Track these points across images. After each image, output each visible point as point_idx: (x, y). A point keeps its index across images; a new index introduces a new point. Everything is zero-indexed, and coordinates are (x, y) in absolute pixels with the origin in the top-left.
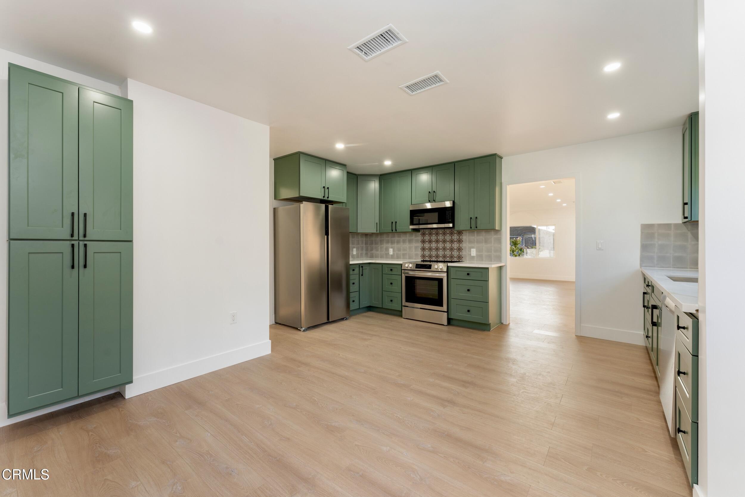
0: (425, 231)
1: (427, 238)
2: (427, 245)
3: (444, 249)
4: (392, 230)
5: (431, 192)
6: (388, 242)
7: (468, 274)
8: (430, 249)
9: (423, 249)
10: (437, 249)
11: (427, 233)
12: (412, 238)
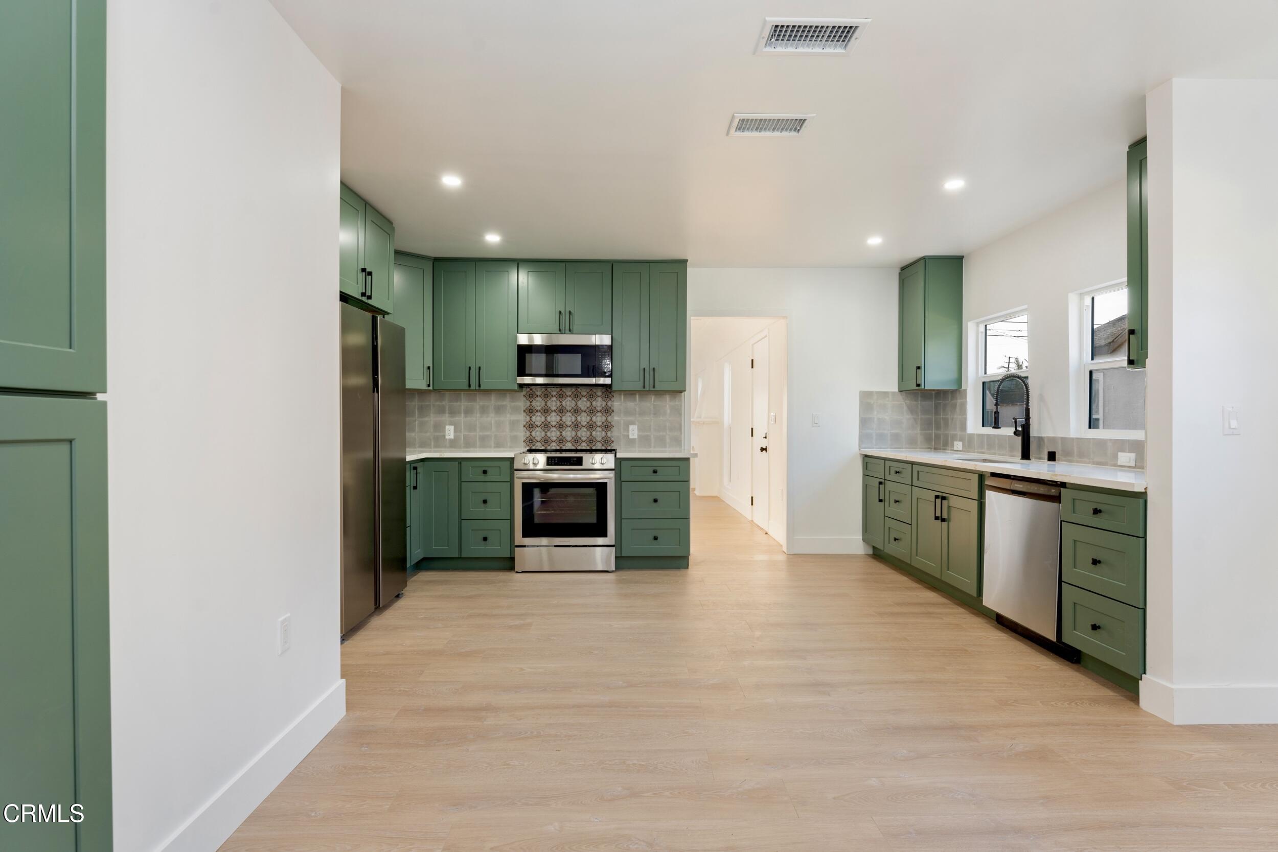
0: (534, 390)
1: (538, 404)
2: (538, 418)
3: (576, 426)
4: (469, 386)
5: (563, 312)
6: (441, 411)
7: (655, 472)
8: (546, 426)
9: (530, 426)
10: (561, 426)
11: (538, 393)
12: (504, 403)
